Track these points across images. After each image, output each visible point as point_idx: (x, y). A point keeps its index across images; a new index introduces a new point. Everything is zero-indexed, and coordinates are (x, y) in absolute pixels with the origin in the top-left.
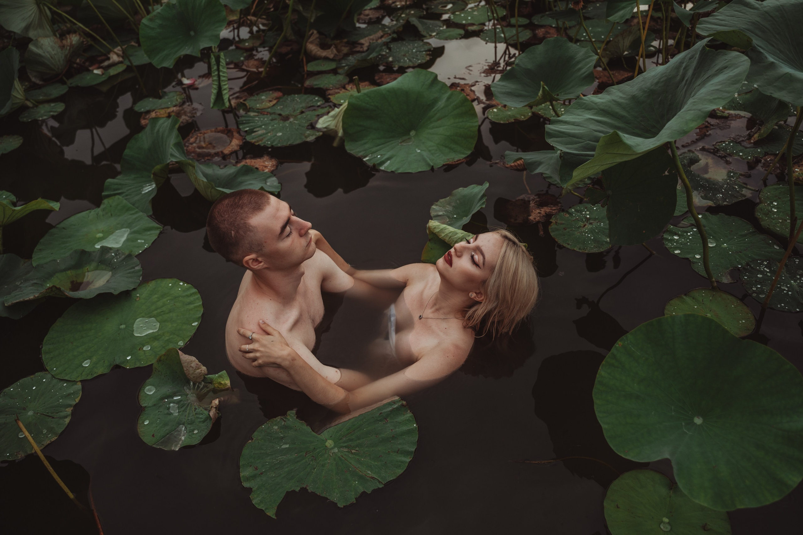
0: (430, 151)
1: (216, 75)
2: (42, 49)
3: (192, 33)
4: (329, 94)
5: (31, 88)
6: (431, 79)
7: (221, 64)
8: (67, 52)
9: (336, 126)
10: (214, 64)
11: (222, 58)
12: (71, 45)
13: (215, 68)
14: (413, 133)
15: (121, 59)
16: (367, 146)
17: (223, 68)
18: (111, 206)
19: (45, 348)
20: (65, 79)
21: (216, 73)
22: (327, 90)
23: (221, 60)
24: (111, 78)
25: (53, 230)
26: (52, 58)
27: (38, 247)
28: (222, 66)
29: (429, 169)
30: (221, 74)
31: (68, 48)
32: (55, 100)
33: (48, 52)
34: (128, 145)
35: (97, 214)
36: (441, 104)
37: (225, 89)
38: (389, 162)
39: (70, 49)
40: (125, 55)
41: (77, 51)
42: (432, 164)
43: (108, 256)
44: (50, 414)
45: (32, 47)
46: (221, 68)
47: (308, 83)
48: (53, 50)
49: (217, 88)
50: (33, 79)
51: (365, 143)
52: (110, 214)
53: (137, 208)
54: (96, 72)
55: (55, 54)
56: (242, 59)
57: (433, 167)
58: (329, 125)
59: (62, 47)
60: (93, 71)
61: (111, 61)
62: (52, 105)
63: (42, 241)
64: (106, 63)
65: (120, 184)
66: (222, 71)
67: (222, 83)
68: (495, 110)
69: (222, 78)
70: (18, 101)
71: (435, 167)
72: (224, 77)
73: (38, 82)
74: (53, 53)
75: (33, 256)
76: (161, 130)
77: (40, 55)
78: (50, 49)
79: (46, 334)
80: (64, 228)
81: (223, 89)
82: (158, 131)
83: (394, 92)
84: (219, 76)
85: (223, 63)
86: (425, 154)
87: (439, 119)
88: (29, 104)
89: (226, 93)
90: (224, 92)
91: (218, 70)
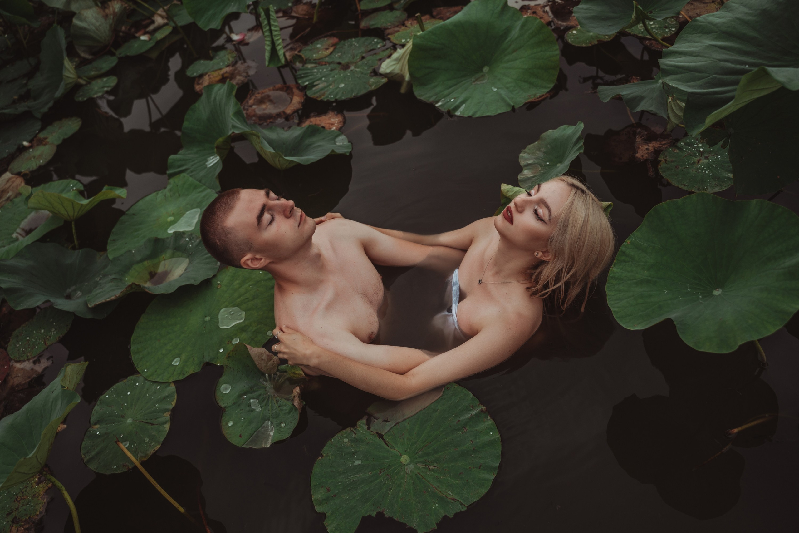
0: (508, 88)
1: (267, 30)
2: (86, 22)
4: (389, 34)
5: (82, 64)
6: (500, 7)
7: (271, 17)
8: (111, 21)
9: (401, 70)
10: (264, 19)
11: (272, 11)
12: (115, 14)
13: (266, 22)
14: (486, 69)
15: (166, 21)
16: (438, 89)
17: (274, 22)
18: (177, 186)
19: (133, 348)
20: (113, 50)
21: (268, 28)
22: (386, 29)
23: (271, 13)
24: (159, 43)
25: (123, 218)
26: (97, 29)
27: (111, 238)
28: (273, 19)
29: (509, 109)
30: (273, 28)
31: (112, 17)
32: (107, 74)
33: (92, 24)
34: (186, 117)
35: (165, 196)
36: (515, 33)
37: (279, 45)
38: (464, 105)
39: (113, 18)
40: (169, 17)
41: (120, 19)
42: (512, 104)
43: (182, 242)
44: (148, 421)
45: (76, 21)
46: (272, 22)
47: (364, 24)
48: (98, 22)
49: (270, 45)
50: (83, 55)
51: (435, 87)
52: (177, 194)
53: (204, 184)
54: (143, 38)
55: (100, 25)
56: (290, 4)
57: (513, 107)
58: (393, 70)
59: (106, 17)
60: (139, 38)
61: (156, 24)
62: (105, 79)
63: (114, 230)
64: (151, 27)
65: (184, 160)
66: (273, 25)
67: (275, 39)
68: (575, 32)
69: (274, 33)
70: (71, 81)
71: (516, 107)
72: (275, 26)
73: (87, 56)
74: (98, 24)
75: (108, 248)
76: (217, 98)
77: (85, 29)
78: (94, 21)
79: (132, 333)
80: (134, 214)
81: (276, 44)
82: (215, 99)
83: (460, 25)
84: (271, 31)
85: (273, 16)
86: (503, 92)
87: (514, 51)
88: (82, 82)
89: (281, 49)
90: (279, 48)
91: (269, 24)
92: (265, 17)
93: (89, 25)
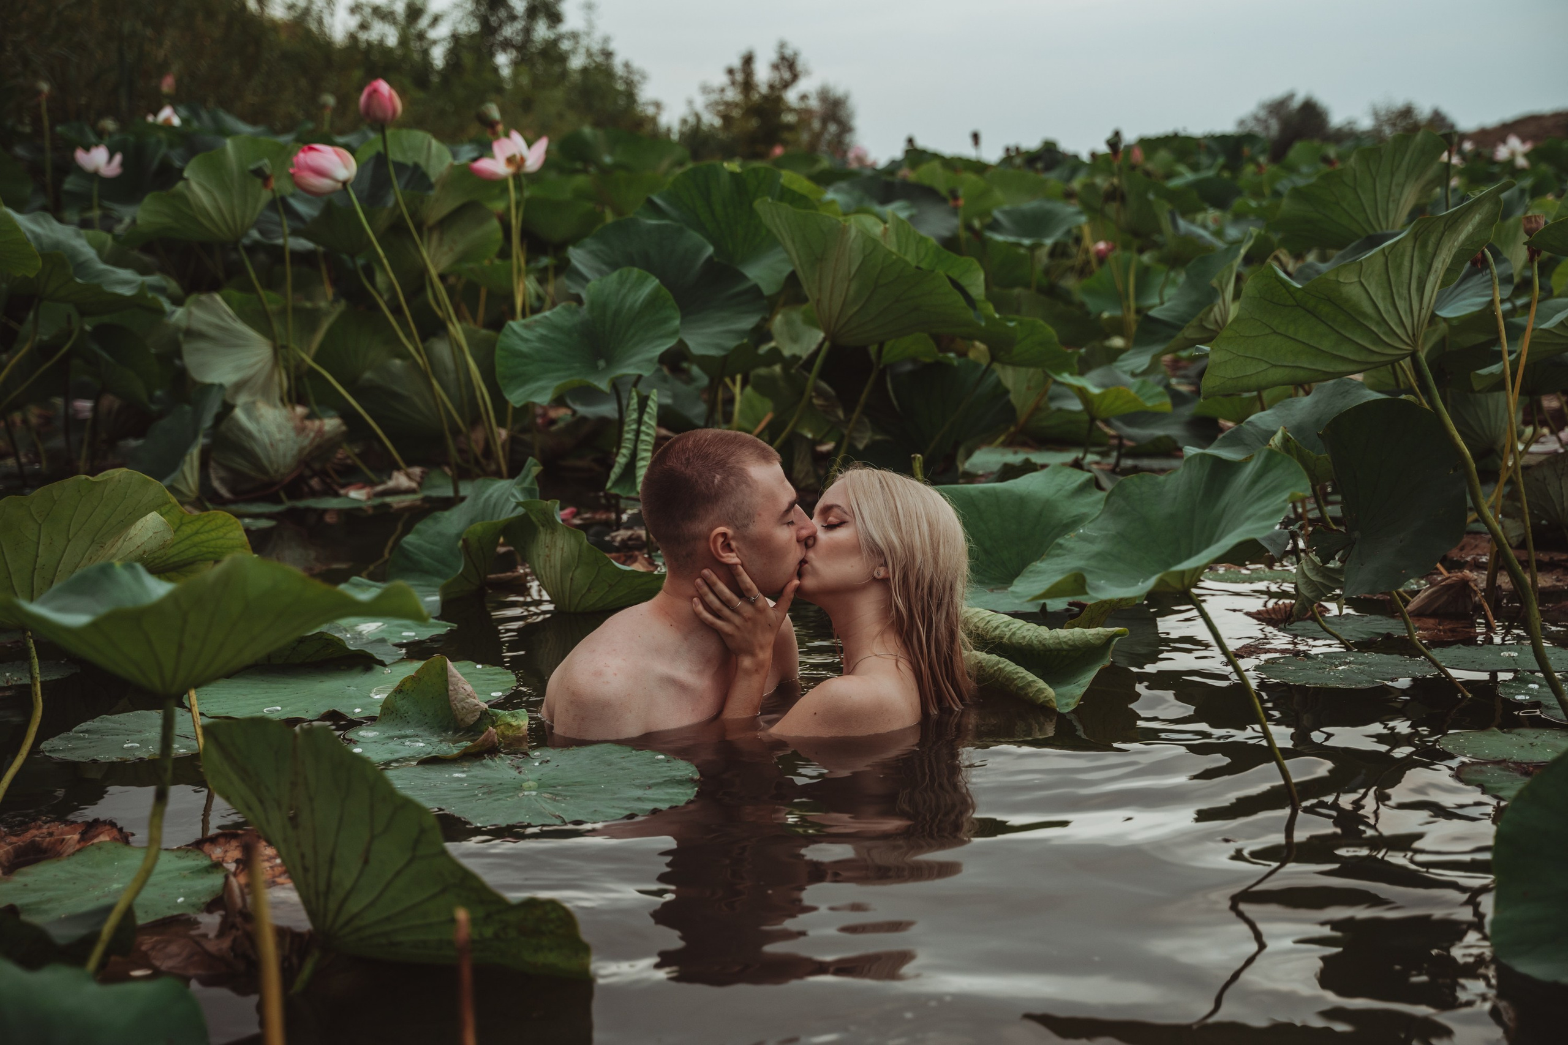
1: (632, 430)
2: (258, 422)
3: (602, 364)
7: (648, 410)
8: (306, 442)
10: (634, 410)
11: (653, 400)
12: (320, 432)
13: (635, 416)
15: (413, 486)
17: (650, 418)
20: (283, 495)
21: (634, 427)
23: (650, 403)
26: (272, 445)
28: (648, 413)
30: (642, 429)
31: (312, 435)
32: (260, 516)
33: (268, 433)
34: (419, 526)
37: (643, 459)
39: (314, 439)
40: (425, 482)
41: (324, 447)
46: (646, 418)
48: (280, 432)
49: (628, 455)
50: (216, 484)
54: (355, 494)
55: (281, 441)
59: (300, 430)
60: (346, 496)
61: (393, 485)
64: (380, 488)
66: (646, 423)
67: (641, 446)
69: (643, 437)
72: (648, 434)
73: (224, 492)
74: (278, 436)
77: (249, 435)
78: (273, 428)
81: (639, 457)
82: (490, 496)
84: (638, 432)
85: (651, 409)
89: (644, 466)
90: (641, 463)
91: (640, 421)
92: (636, 406)
93: (260, 431)
